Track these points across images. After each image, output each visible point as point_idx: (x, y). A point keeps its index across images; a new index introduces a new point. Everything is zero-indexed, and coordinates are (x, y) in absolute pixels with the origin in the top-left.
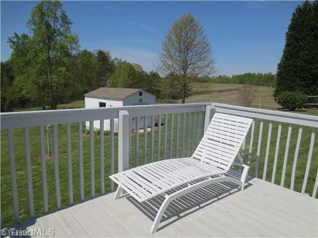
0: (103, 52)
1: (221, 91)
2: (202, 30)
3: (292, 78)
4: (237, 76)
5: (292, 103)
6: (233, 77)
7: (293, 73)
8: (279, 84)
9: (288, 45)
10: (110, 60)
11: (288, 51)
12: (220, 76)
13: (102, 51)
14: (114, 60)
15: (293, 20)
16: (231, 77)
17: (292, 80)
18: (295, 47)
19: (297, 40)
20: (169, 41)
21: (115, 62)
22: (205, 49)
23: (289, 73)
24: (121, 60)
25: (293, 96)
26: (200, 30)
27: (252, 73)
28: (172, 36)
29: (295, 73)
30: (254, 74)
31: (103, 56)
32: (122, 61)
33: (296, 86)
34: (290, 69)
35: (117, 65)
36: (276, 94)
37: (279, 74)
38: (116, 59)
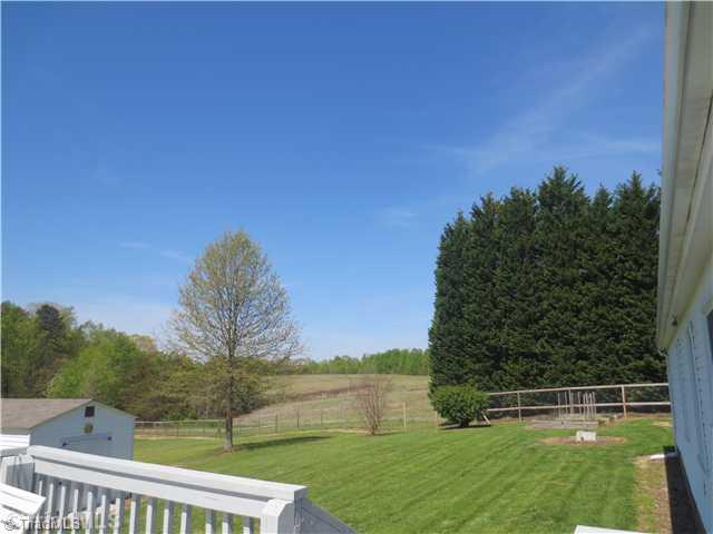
0: (52, 309)
1: (336, 392)
2: (267, 263)
3: (457, 358)
4: (372, 357)
5: (459, 411)
6: (364, 358)
7: (458, 347)
8: (435, 372)
9: (441, 294)
10: (73, 327)
11: (442, 305)
12: (337, 358)
13: (50, 305)
14: (81, 327)
15: (442, 248)
16: (360, 359)
17: (458, 362)
18: (453, 297)
19: (454, 284)
20: (195, 284)
21: (87, 331)
22: (277, 302)
23: (450, 347)
24: (101, 326)
25: (458, 395)
26: (264, 263)
27: (401, 349)
28: (203, 273)
29: (461, 346)
30: (406, 351)
31: (51, 318)
32: (106, 328)
33: (466, 374)
34: (451, 341)
35: (88, 339)
36: (432, 391)
37: (434, 351)
38: (88, 324)
